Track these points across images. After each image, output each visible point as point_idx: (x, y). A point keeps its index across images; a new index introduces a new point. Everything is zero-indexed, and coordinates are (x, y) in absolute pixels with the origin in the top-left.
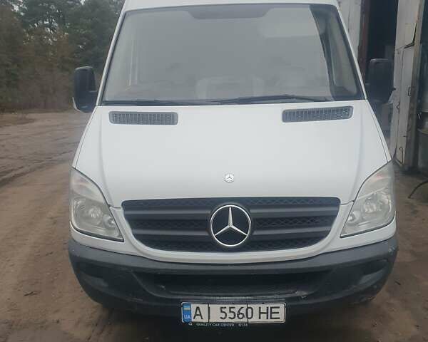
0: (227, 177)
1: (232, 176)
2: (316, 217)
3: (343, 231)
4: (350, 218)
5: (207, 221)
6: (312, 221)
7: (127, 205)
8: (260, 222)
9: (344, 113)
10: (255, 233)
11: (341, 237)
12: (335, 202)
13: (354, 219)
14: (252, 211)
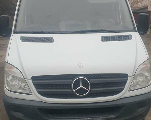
0: (79, 65)
1: (81, 65)
2: (118, 82)
3: (130, 89)
4: (132, 83)
5: (71, 85)
6: (116, 84)
7: (34, 78)
8: (94, 85)
9: (128, 38)
10: (92, 90)
11: (129, 91)
12: (126, 76)
13: (134, 83)
14: (91, 80)
